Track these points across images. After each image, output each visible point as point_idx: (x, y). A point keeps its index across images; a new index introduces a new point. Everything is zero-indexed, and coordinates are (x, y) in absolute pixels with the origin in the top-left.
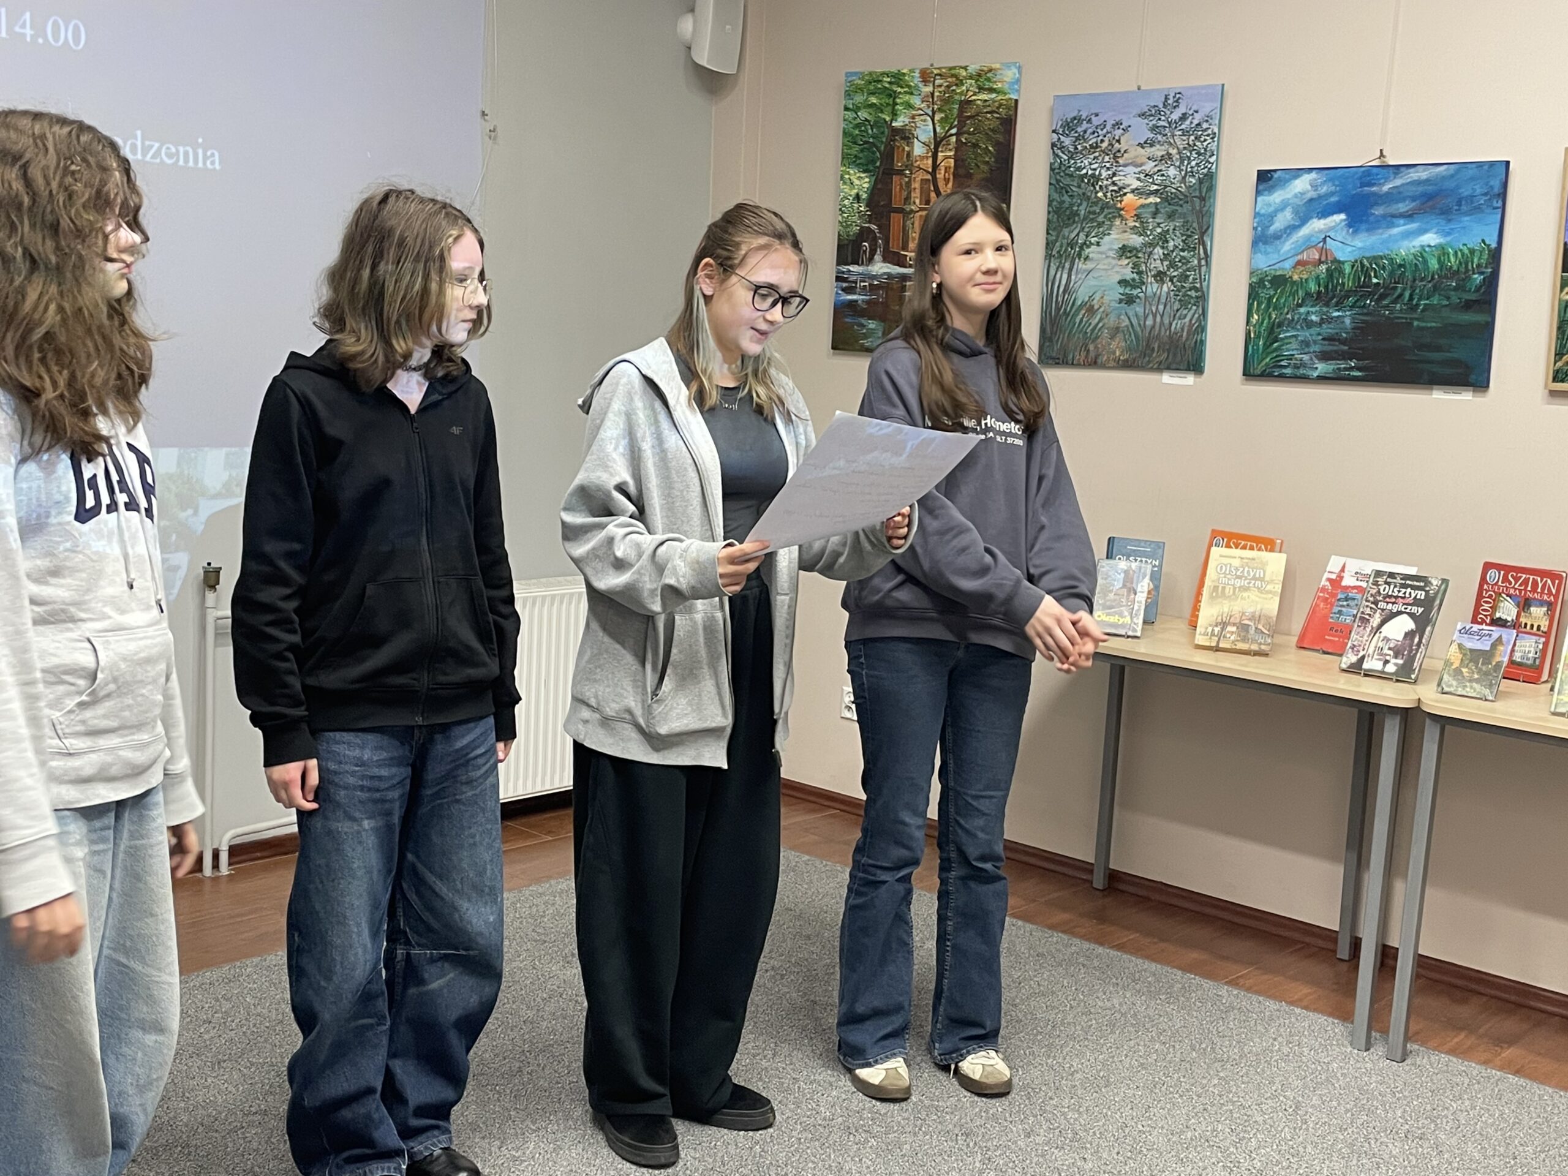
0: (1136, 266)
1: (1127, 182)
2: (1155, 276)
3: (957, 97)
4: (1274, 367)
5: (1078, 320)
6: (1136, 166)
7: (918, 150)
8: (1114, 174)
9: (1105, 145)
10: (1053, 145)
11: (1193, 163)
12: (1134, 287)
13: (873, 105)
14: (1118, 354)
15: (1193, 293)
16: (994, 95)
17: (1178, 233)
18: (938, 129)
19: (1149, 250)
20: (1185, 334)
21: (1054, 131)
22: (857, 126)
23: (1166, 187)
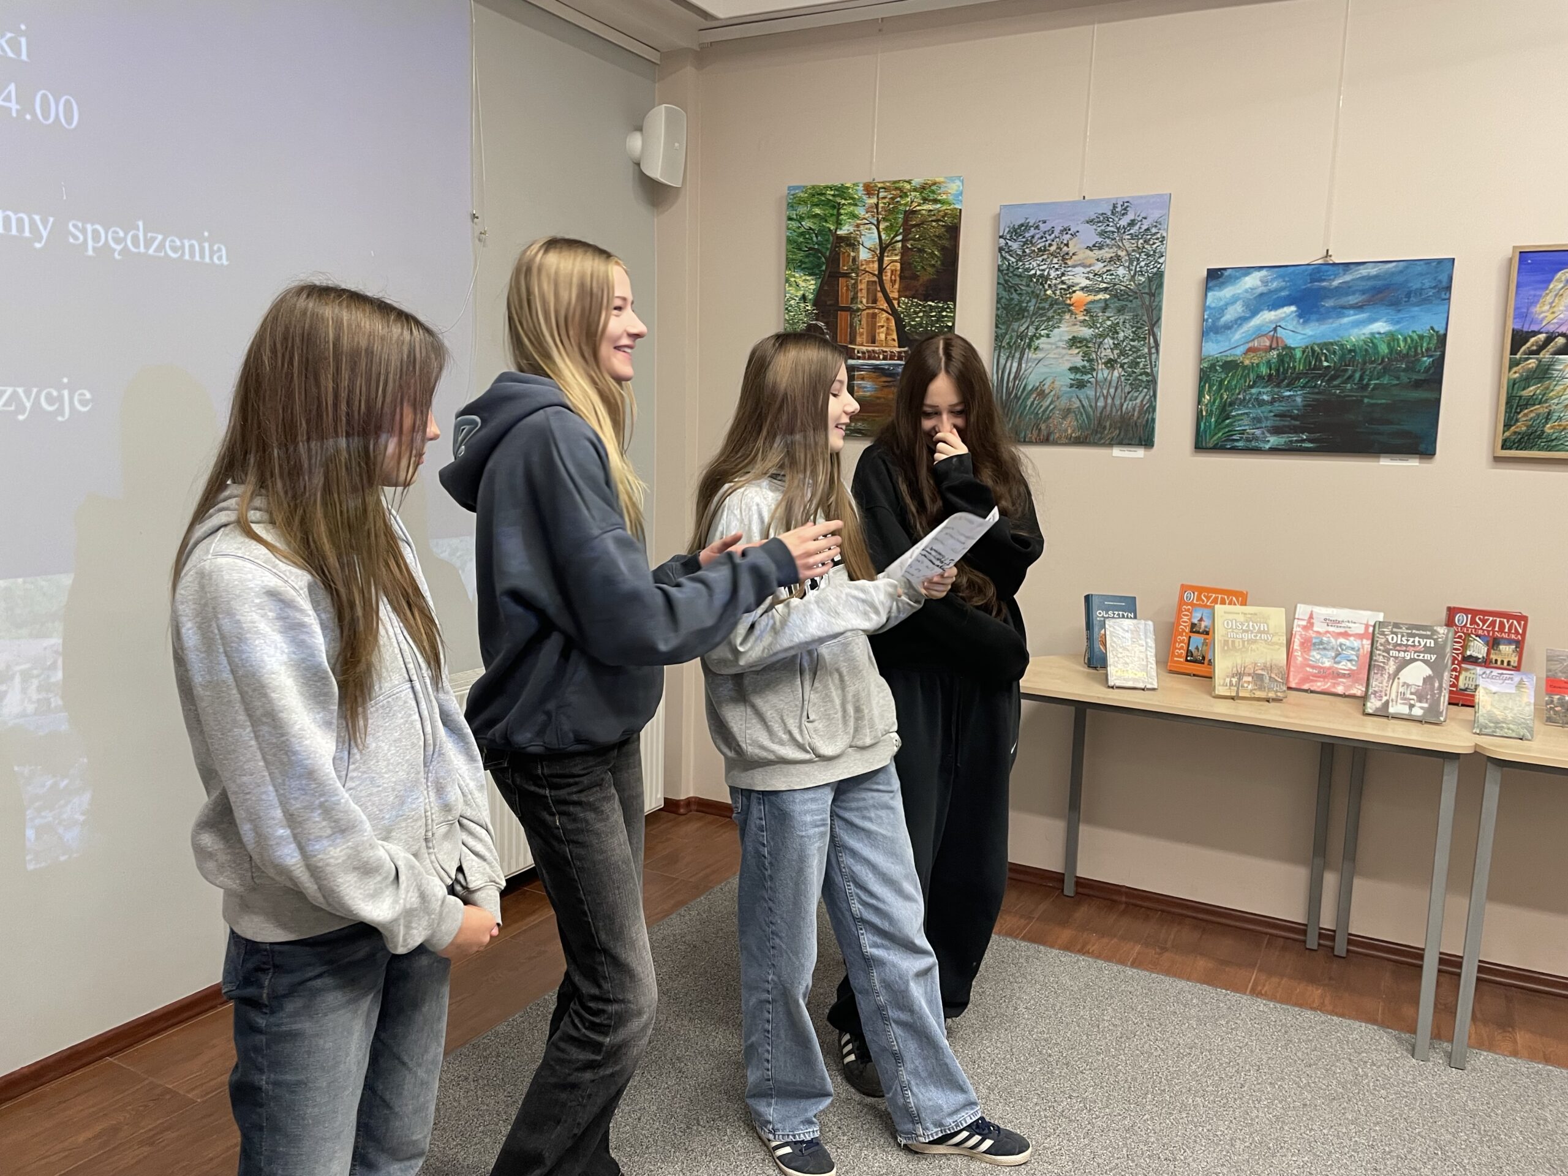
0: (1085, 354)
1: (1076, 281)
2: (1105, 364)
3: (902, 208)
4: (1225, 441)
5: (1029, 403)
6: (1085, 266)
7: (864, 255)
8: (1063, 274)
9: (1053, 248)
10: (1001, 249)
11: (1143, 264)
12: (1086, 373)
13: (816, 216)
14: (1069, 431)
15: (1144, 378)
16: (939, 206)
17: (1128, 325)
18: (883, 236)
19: (1098, 340)
20: (1136, 414)
21: (1001, 237)
22: (802, 234)
23: (1115, 285)
